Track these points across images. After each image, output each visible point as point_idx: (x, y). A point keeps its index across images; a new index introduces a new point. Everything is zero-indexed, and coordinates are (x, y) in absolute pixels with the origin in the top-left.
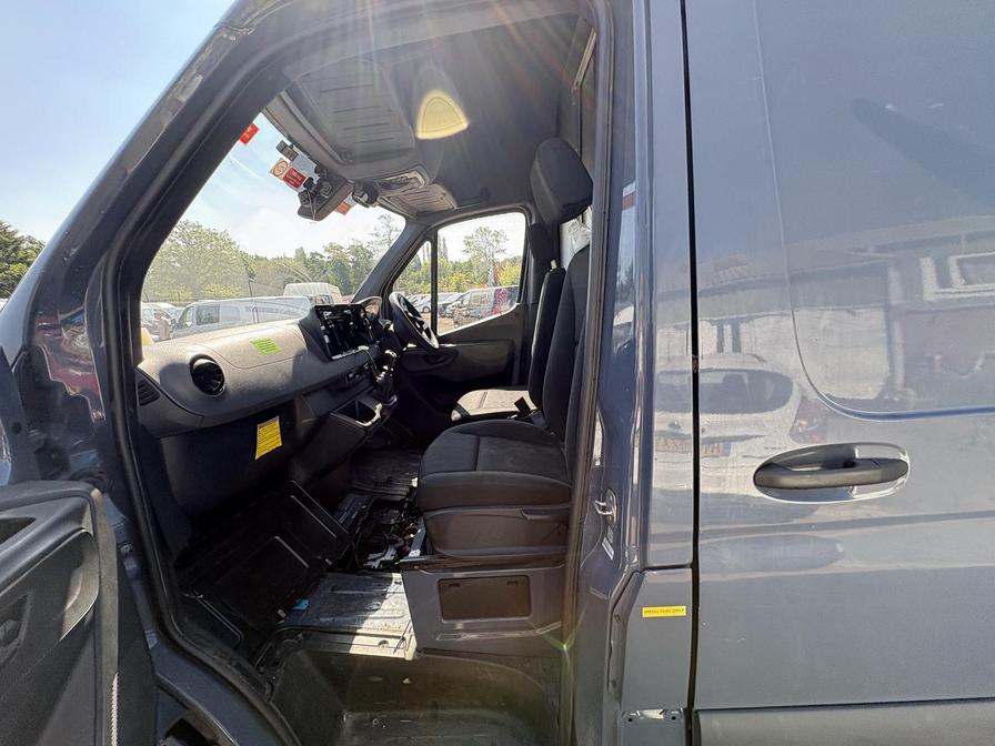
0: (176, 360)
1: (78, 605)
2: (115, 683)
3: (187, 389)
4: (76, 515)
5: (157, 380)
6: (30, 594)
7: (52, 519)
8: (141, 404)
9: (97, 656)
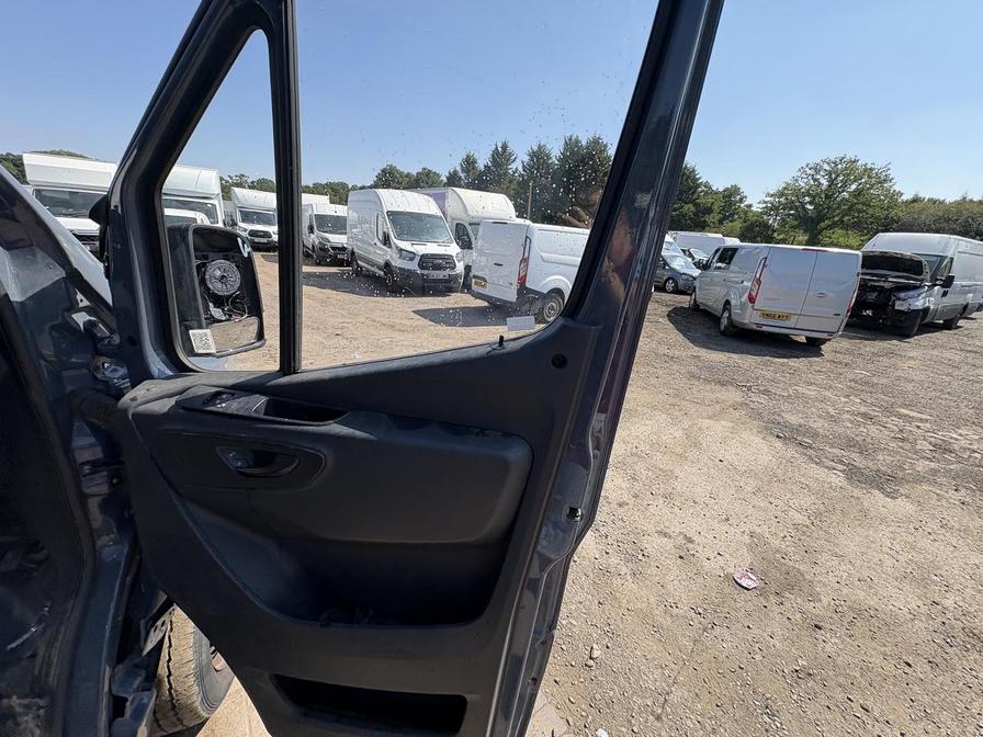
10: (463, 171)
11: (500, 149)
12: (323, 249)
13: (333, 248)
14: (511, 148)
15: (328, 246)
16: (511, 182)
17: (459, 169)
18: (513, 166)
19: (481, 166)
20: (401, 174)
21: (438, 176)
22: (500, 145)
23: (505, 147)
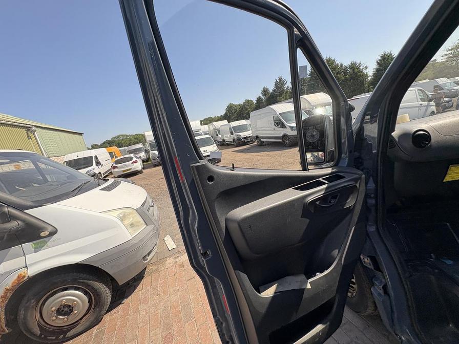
0: (408, 132)
1: (350, 203)
2: (353, 228)
3: (409, 144)
4: (356, 180)
5: (397, 140)
6: (339, 194)
7: (349, 179)
8: (389, 148)
9: (351, 218)
10: (263, 95)
11: (278, 81)
12: (239, 139)
13: (243, 138)
14: (283, 78)
15: (241, 137)
16: (286, 93)
17: (261, 95)
18: (286, 86)
19: (271, 91)
20: (235, 106)
21: (252, 101)
22: (277, 79)
23: (280, 79)
